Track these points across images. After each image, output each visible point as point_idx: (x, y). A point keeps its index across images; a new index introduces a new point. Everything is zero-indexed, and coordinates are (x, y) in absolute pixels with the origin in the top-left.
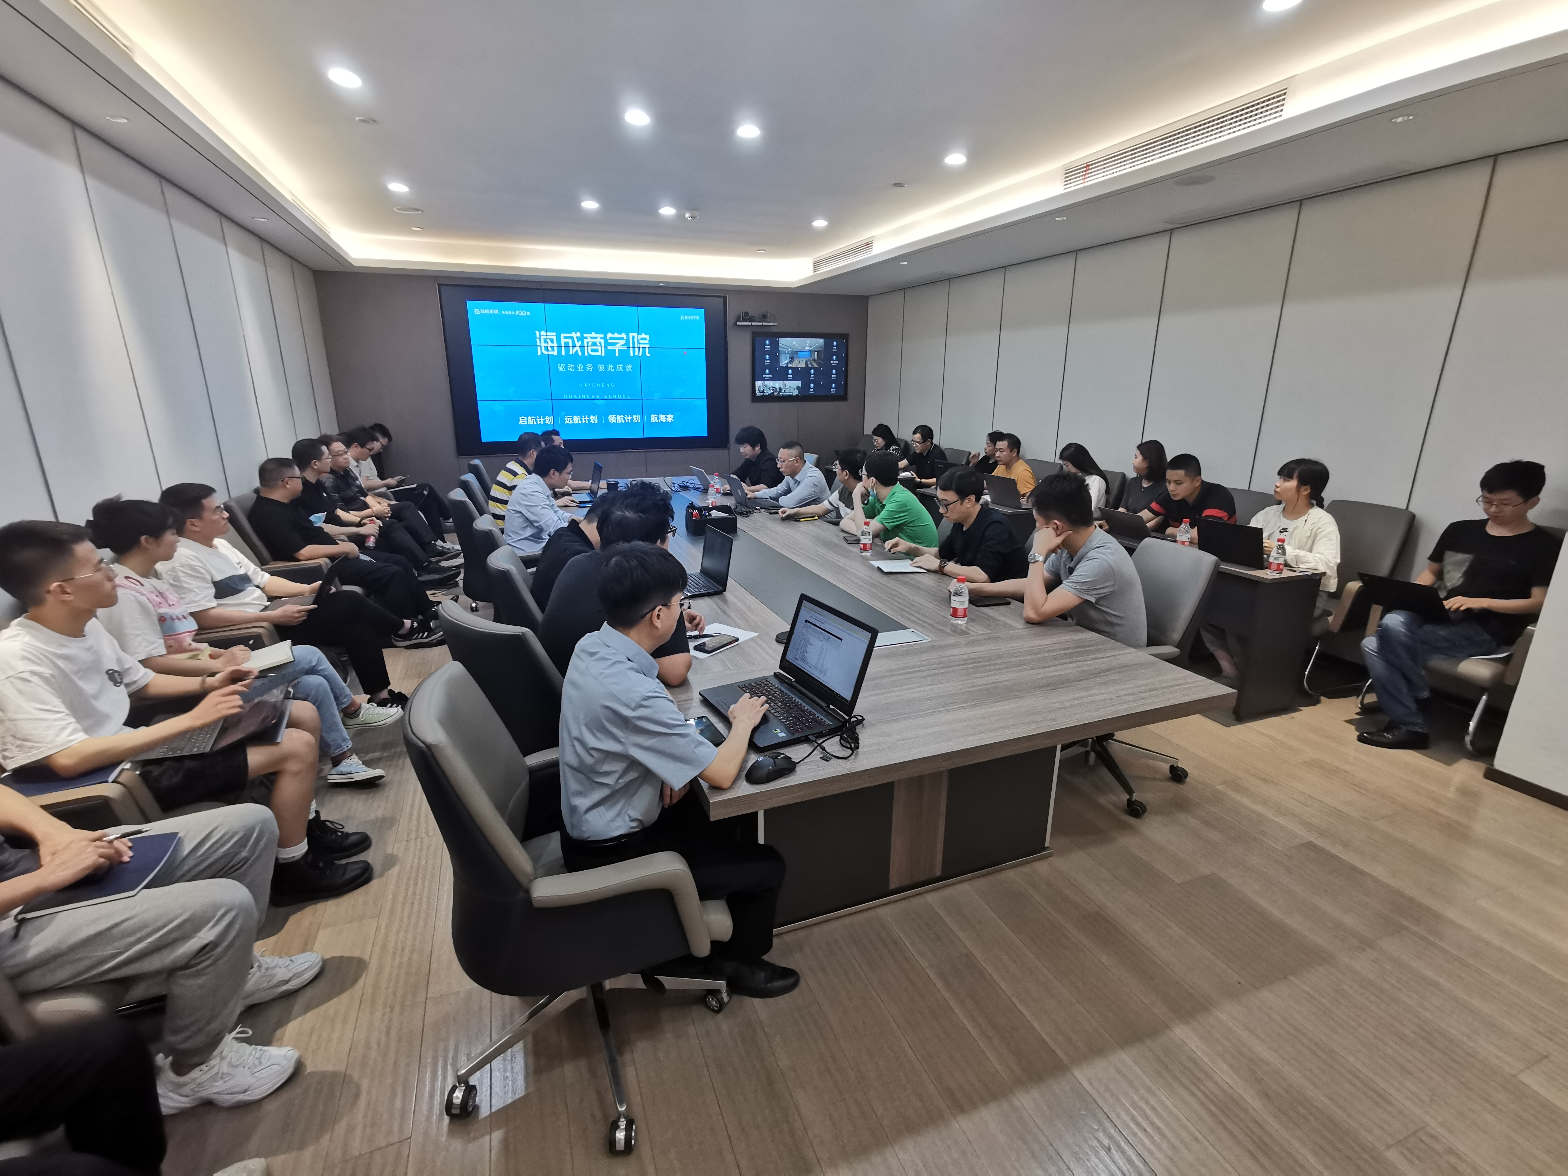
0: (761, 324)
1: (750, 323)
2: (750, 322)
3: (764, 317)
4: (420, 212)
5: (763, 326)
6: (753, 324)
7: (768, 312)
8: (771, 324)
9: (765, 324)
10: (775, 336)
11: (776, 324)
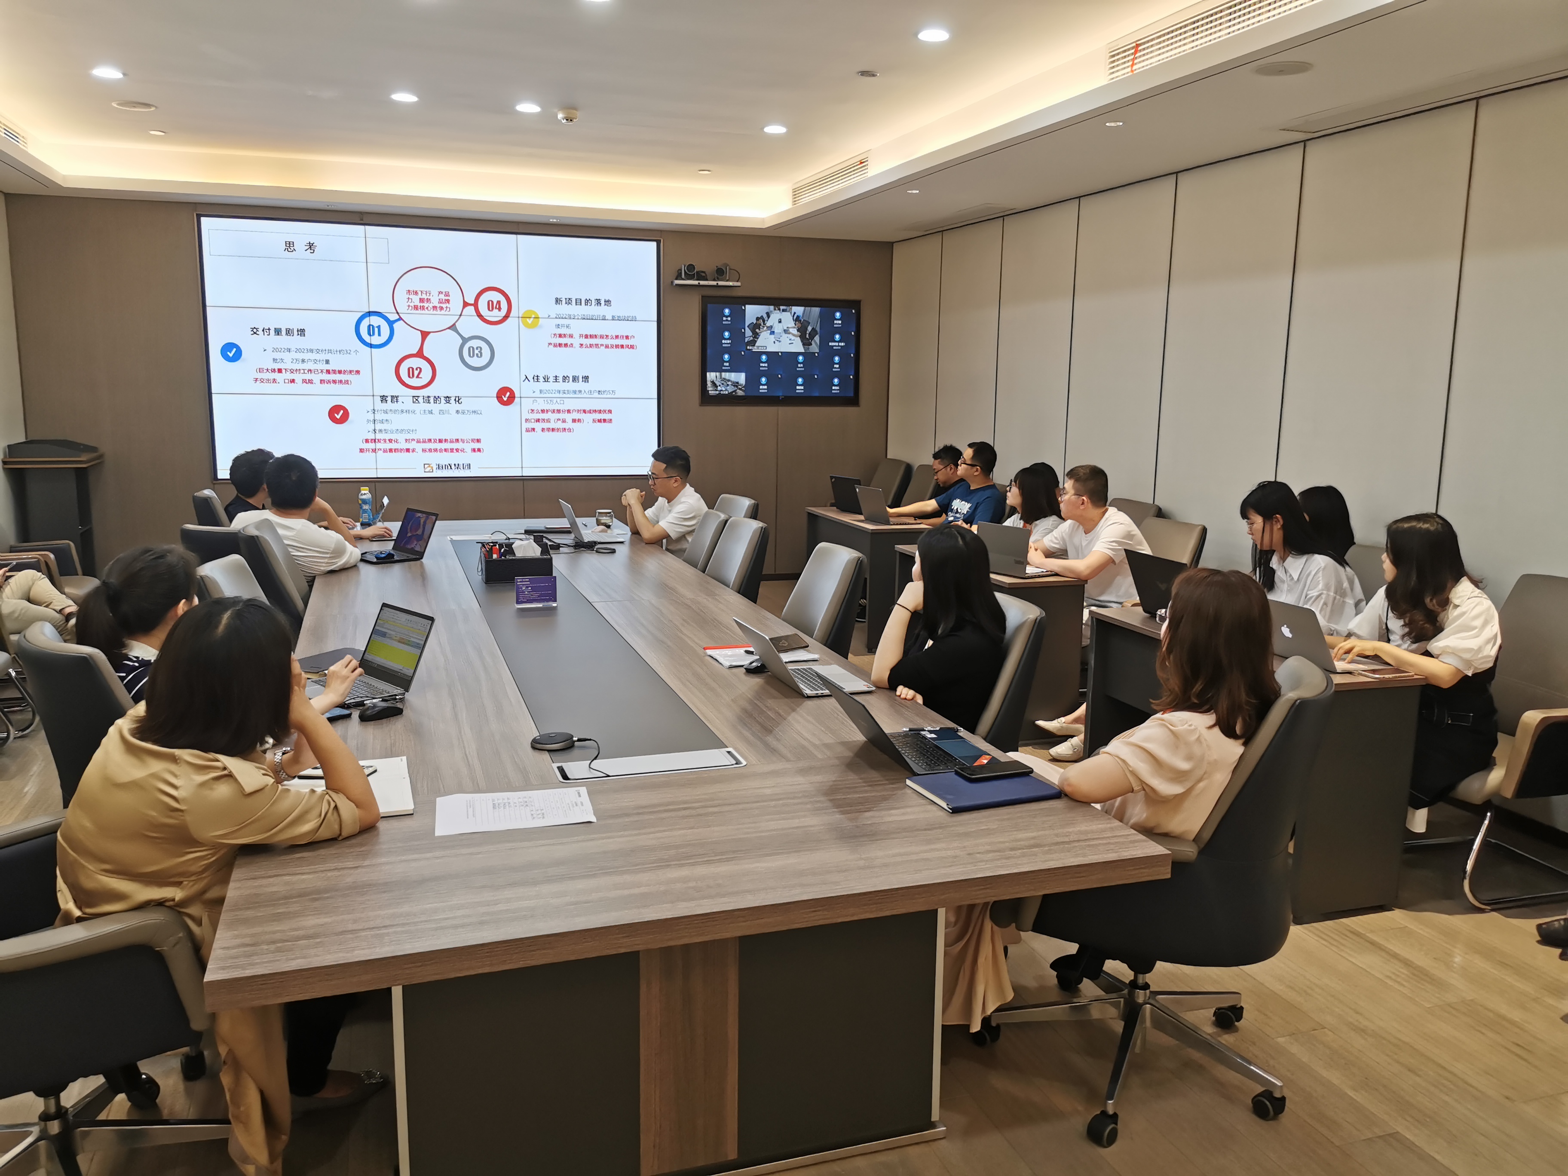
0: (714, 283)
1: (696, 282)
2: (697, 280)
3: (720, 273)
4: (153, 109)
5: (717, 286)
6: (702, 283)
7: (726, 265)
8: (731, 284)
9: (721, 283)
10: (739, 302)
11: (739, 284)
